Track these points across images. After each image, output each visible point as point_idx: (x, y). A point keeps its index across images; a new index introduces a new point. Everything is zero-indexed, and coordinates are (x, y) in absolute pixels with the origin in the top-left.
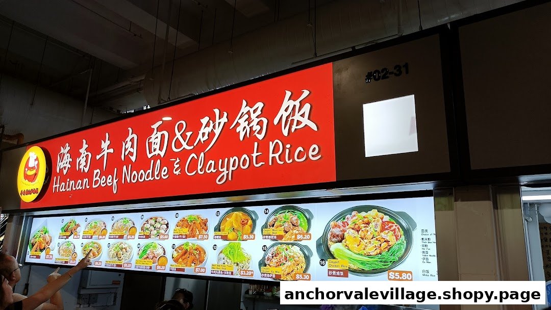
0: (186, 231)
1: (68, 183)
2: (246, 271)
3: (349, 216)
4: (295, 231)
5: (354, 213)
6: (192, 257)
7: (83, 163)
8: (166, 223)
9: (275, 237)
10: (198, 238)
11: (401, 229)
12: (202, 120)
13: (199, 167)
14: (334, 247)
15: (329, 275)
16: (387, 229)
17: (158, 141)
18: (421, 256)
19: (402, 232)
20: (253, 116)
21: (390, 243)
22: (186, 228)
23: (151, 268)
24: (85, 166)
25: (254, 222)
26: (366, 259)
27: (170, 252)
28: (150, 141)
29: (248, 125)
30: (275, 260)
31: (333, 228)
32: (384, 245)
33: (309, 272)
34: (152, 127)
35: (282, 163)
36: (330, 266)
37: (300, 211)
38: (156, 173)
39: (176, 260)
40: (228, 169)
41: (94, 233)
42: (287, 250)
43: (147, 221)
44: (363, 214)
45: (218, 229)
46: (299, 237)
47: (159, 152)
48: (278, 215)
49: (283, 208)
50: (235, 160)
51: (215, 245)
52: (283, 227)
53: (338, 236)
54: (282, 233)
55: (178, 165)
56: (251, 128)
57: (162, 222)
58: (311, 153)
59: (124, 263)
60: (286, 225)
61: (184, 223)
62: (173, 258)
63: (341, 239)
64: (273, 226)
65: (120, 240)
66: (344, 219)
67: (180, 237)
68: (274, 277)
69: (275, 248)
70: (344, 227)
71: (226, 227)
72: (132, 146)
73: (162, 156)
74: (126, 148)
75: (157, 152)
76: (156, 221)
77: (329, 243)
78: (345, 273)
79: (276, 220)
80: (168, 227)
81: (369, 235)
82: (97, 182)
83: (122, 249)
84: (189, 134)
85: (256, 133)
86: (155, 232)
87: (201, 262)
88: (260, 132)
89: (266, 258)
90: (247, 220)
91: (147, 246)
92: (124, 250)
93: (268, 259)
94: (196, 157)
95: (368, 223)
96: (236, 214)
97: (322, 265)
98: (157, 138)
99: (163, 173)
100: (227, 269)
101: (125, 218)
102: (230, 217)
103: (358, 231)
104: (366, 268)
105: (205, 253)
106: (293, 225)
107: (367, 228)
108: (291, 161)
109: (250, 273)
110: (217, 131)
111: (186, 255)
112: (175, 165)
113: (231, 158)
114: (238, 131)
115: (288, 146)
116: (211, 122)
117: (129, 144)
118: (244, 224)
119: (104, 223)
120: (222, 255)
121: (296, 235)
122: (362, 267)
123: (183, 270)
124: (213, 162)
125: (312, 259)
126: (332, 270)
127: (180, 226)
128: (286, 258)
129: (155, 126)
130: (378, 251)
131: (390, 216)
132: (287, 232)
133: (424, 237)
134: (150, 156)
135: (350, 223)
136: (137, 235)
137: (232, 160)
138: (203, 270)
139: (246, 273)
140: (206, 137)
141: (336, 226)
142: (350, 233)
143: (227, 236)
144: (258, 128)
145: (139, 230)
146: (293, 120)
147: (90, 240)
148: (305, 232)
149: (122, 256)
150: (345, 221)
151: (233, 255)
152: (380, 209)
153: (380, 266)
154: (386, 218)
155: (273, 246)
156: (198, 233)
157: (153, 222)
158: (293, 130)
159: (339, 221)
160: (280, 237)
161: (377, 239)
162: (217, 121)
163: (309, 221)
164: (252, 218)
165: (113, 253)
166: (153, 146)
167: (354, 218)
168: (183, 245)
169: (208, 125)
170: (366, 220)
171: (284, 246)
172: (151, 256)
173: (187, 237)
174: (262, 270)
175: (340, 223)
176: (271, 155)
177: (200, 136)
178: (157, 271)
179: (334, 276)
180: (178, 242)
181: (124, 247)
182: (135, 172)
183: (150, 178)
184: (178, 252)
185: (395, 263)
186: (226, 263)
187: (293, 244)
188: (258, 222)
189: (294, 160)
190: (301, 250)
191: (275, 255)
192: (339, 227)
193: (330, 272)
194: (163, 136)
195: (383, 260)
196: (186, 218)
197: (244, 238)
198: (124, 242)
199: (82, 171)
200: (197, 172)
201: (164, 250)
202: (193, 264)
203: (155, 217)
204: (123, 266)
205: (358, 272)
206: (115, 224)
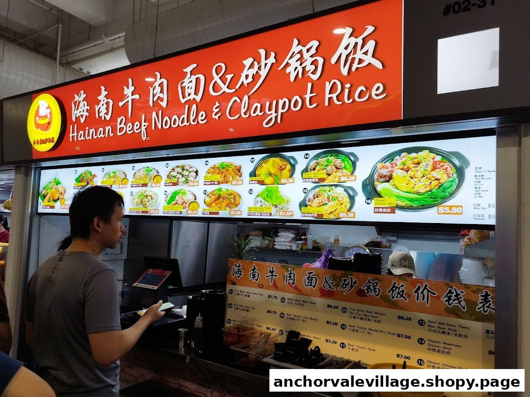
0: (218, 177)
1: (87, 131)
2: (285, 212)
3: (397, 157)
4: (339, 174)
5: (403, 154)
6: (226, 202)
7: (103, 110)
8: (195, 170)
10: (232, 184)
11: (453, 168)
12: (244, 62)
13: (243, 111)
14: (380, 187)
15: (375, 212)
16: (438, 168)
17: (193, 85)
18: (473, 191)
19: (454, 170)
20: (306, 56)
21: (441, 181)
22: (219, 174)
23: (181, 213)
24: (107, 114)
25: (293, 167)
26: (415, 196)
27: (201, 198)
28: (183, 85)
29: (301, 65)
30: (316, 201)
31: (381, 169)
32: (435, 183)
33: (353, 210)
34: (185, 70)
35: (340, 103)
36: (375, 204)
37: (344, 155)
38: (192, 118)
39: (209, 205)
40: (276, 112)
41: (114, 182)
42: (329, 191)
43: (173, 169)
44: (414, 155)
45: (253, 174)
46: (342, 179)
47: (195, 97)
48: (320, 160)
49: (324, 153)
50: (285, 102)
51: (251, 190)
52: (325, 170)
53: (385, 176)
54: (325, 176)
55: (218, 110)
56: (304, 68)
57: (190, 170)
58: (374, 92)
59: (150, 210)
60: (329, 168)
61: (215, 169)
62: (205, 203)
63: (389, 179)
64: (314, 169)
65: (144, 188)
66: (393, 160)
67: (212, 183)
68: (316, 216)
69: (317, 190)
70: (393, 167)
71: (262, 172)
72: (162, 91)
73: (198, 100)
74: (155, 93)
75: (192, 96)
76: (183, 169)
77: (376, 183)
78: (393, 210)
79: (318, 164)
80: (197, 174)
81: (419, 174)
82: (121, 129)
83: (147, 197)
84: (229, 77)
85: (309, 74)
86: (184, 179)
87: (237, 205)
88: (314, 73)
89: (307, 199)
90: (285, 165)
91: (175, 194)
92: (149, 197)
93: (309, 200)
94: (238, 100)
95: (418, 163)
96: (273, 160)
97: (368, 204)
98: (191, 82)
99: (200, 118)
100: (265, 211)
101: (148, 168)
102: (266, 163)
103: (407, 171)
104: (415, 205)
105: (240, 197)
106: (337, 168)
107: (417, 168)
108: (351, 101)
109: (289, 214)
110: (263, 73)
111: (219, 200)
112: (214, 109)
113: (280, 101)
114: (287, 72)
115: (348, 86)
116: (256, 63)
117: (158, 89)
118: (281, 169)
119: (124, 173)
120: (259, 199)
121: (340, 177)
122: (409, 203)
123: (218, 213)
124: (259, 106)
125: (357, 199)
126: (379, 208)
127: (211, 173)
128: (329, 198)
129: (188, 70)
130: (428, 189)
131: (442, 156)
132: (329, 175)
133: (477, 174)
134: (183, 101)
135: (398, 163)
136: (163, 183)
137: (281, 103)
138: (239, 213)
139: (286, 213)
140: (250, 79)
141: (383, 167)
142: (398, 174)
143: (264, 181)
144: (313, 67)
145: (164, 178)
146: (353, 59)
148: (350, 174)
149: (148, 203)
150: (393, 162)
151: (271, 198)
152: (431, 150)
153: (430, 201)
154: (439, 158)
155: (315, 188)
156: (231, 179)
157: (180, 170)
158: (354, 69)
159: (387, 163)
160: (322, 180)
161: (427, 178)
162: (263, 62)
163: (354, 164)
164: (290, 163)
165: (137, 200)
166: (187, 91)
167: (403, 160)
168: (215, 190)
169: (252, 66)
170: (416, 161)
171: (327, 188)
172: (180, 202)
173: (219, 183)
174: (302, 210)
175: (388, 164)
176: (327, 96)
177: (243, 78)
178: (188, 216)
179: (380, 213)
180: (210, 189)
181: (149, 194)
182: (166, 118)
183: (185, 123)
184: (210, 197)
185: (445, 199)
186: (264, 206)
187: (336, 186)
188: (297, 167)
189: (354, 100)
190: (345, 190)
191: (316, 196)
192: (387, 168)
193: (377, 210)
194: (198, 80)
195: (433, 197)
196: (217, 165)
197: (283, 182)
198: (149, 190)
199: (103, 119)
200: (240, 116)
201: (195, 196)
202: (228, 208)
203: (182, 166)
204: (149, 212)
205: (402, 208)
206: (137, 174)
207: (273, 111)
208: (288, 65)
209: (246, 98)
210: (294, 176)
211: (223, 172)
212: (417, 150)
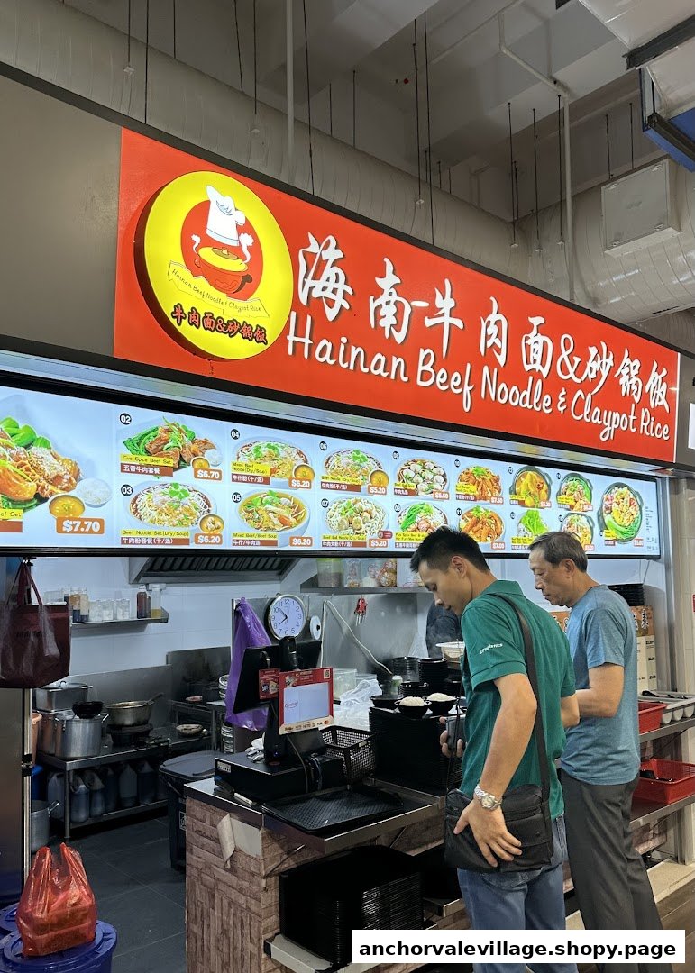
0: (473, 489)
1: (342, 347)
4: (582, 501)
6: (486, 529)
7: (389, 312)
8: (442, 473)
9: (568, 507)
10: (491, 502)
11: (638, 505)
12: (590, 349)
13: (586, 412)
14: (607, 518)
16: (632, 505)
17: (540, 348)
18: (646, 527)
20: (633, 372)
22: (474, 484)
24: (398, 327)
25: (548, 486)
26: (623, 529)
27: (453, 521)
28: (528, 342)
29: (629, 381)
32: (631, 518)
33: (593, 543)
34: (531, 320)
35: (648, 434)
36: (605, 536)
37: (583, 480)
38: (536, 400)
40: (611, 425)
41: (273, 471)
42: (577, 521)
43: (407, 464)
44: (620, 489)
45: (513, 490)
46: (585, 508)
47: (541, 369)
48: (568, 482)
49: (573, 475)
51: (512, 513)
52: (573, 496)
53: (608, 508)
54: (574, 503)
55: (563, 400)
56: (631, 386)
57: (435, 470)
59: (370, 540)
60: (575, 493)
61: (469, 477)
63: (610, 511)
64: (565, 493)
65: (353, 495)
67: (467, 498)
69: (569, 518)
70: (612, 500)
71: (521, 488)
72: (499, 336)
73: (545, 376)
74: (489, 334)
75: (537, 367)
76: (425, 467)
77: (604, 515)
78: (614, 543)
79: (567, 487)
80: (445, 480)
81: (625, 509)
82: (426, 376)
83: (361, 513)
84: (577, 360)
85: (633, 394)
86: (426, 485)
87: (498, 535)
88: (636, 394)
90: (541, 483)
91: (414, 511)
92: (366, 514)
94: (583, 397)
95: (623, 498)
96: (531, 474)
97: (601, 536)
98: (537, 342)
99: (543, 404)
101: (358, 452)
102: (524, 476)
103: (619, 505)
104: (624, 538)
105: (502, 523)
106: (580, 494)
107: (623, 503)
108: (653, 434)
110: (605, 373)
111: (478, 526)
112: (560, 398)
113: (614, 413)
114: (620, 383)
115: (653, 419)
116: (599, 357)
117: (493, 330)
118: (539, 488)
119: (300, 453)
120: (522, 526)
122: (622, 536)
124: (599, 412)
125: (594, 529)
126: (607, 541)
127: (464, 480)
128: (577, 529)
129: (536, 321)
130: (629, 523)
131: (633, 494)
132: (576, 502)
134: (527, 368)
135: (615, 496)
136: (390, 487)
137: (615, 416)
138: (502, 546)
140: (594, 375)
141: (607, 499)
142: (615, 507)
143: (524, 501)
144: (636, 388)
145: (393, 478)
146: (657, 394)
147: (265, 489)
149: (363, 526)
150: (612, 494)
151: (533, 525)
152: (628, 488)
153: (630, 535)
154: (632, 496)
155: (567, 516)
156: (490, 494)
157: (419, 468)
158: (656, 405)
159: (608, 494)
160: (572, 507)
161: (628, 513)
162: (604, 359)
163: (590, 492)
164: (546, 482)
165: (339, 518)
166: (532, 354)
168: (472, 510)
169: (596, 358)
170: (622, 495)
171: (575, 517)
172: (424, 526)
173: (475, 498)
175: (609, 496)
176: (642, 423)
177: (588, 370)
179: (608, 545)
180: (466, 506)
181: (364, 508)
182: (503, 385)
183: (527, 405)
184: (467, 521)
185: (636, 533)
186: (527, 537)
187: (581, 515)
188: (552, 487)
190: (587, 521)
191: (569, 526)
194: (545, 345)
195: (631, 530)
196: (471, 470)
197: (542, 506)
198: (363, 500)
199: (387, 335)
200: (583, 418)
201: (445, 517)
202: (489, 539)
203: (422, 461)
204: (368, 544)
205: (620, 541)
206: (334, 461)
207: (608, 424)
208: (621, 375)
209: (589, 396)
210: (550, 500)
211: (479, 483)
212: (621, 485)
